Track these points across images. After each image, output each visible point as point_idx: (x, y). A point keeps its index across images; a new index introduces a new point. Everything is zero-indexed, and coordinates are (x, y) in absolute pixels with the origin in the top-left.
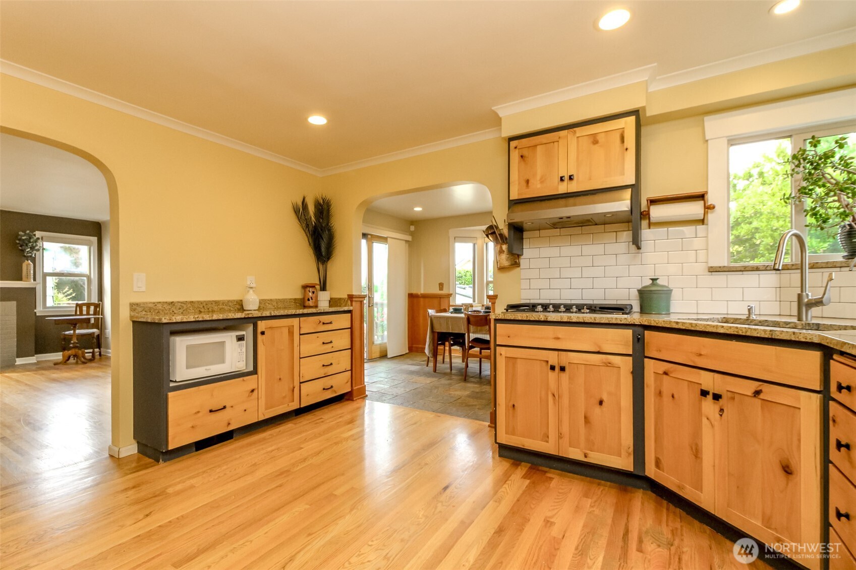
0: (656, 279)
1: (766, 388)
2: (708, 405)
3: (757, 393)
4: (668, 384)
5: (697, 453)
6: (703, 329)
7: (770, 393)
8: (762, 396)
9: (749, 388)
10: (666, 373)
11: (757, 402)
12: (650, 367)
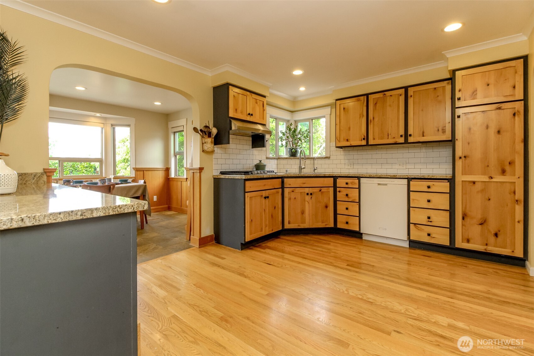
0: (261, 161)
1: (322, 188)
2: (308, 198)
3: (320, 190)
4: (293, 195)
5: (303, 213)
6: (307, 176)
7: (323, 190)
8: (321, 191)
9: (317, 190)
10: (293, 191)
11: (320, 192)
12: (287, 191)
